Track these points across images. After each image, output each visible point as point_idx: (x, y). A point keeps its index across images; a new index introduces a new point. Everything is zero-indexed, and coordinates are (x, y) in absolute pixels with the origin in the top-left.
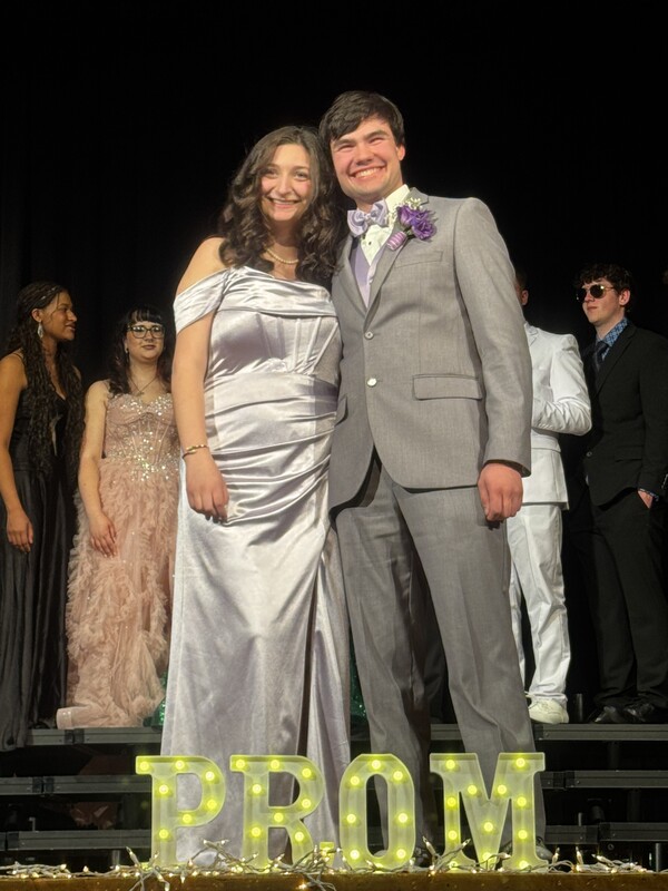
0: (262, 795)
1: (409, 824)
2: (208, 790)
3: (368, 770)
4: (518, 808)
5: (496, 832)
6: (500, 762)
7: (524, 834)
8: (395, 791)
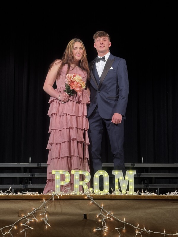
0: (78, 179)
1: (108, 185)
2: (67, 177)
3: (100, 174)
4: (130, 182)
5: (126, 187)
6: (127, 172)
7: (132, 187)
8: (105, 178)
